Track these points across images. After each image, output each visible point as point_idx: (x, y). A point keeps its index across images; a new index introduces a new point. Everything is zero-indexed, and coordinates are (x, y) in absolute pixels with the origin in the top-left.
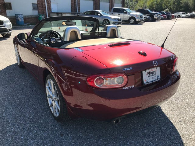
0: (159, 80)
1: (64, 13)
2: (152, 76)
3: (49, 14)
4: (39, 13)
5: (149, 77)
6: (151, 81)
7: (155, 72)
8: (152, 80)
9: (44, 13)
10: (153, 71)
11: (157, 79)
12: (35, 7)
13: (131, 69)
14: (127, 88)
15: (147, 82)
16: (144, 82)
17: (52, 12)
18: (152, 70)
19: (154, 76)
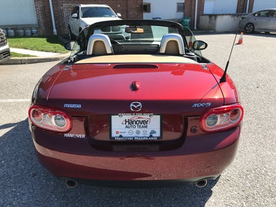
0: (152, 138)
1: (219, 15)
2: (137, 129)
3: (198, 16)
4: (184, 15)
5: (128, 130)
6: (133, 136)
7: (145, 122)
8: (135, 135)
9: (191, 15)
10: (141, 120)
11: (148, 135)
12: (181, 8)
13: (79, 106)
14: (72, 135)
15: (121, 136)
16: (114, 135)
17: (204, 13)
18: (139, 118)
19: (141, 130)
